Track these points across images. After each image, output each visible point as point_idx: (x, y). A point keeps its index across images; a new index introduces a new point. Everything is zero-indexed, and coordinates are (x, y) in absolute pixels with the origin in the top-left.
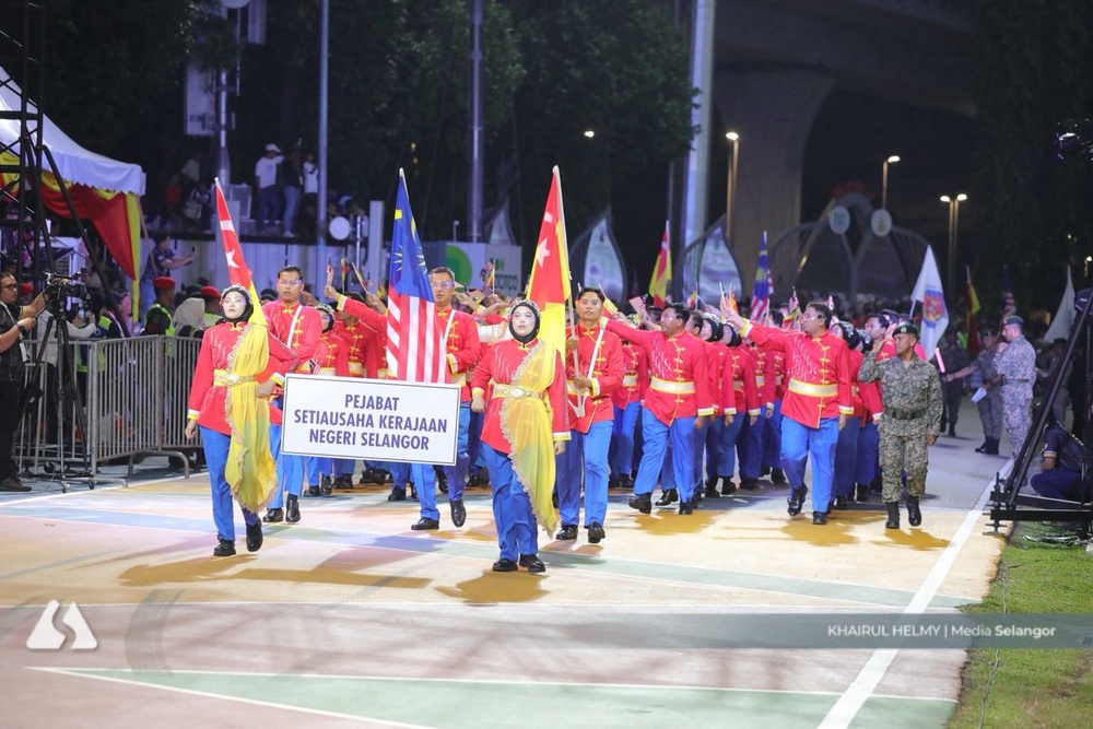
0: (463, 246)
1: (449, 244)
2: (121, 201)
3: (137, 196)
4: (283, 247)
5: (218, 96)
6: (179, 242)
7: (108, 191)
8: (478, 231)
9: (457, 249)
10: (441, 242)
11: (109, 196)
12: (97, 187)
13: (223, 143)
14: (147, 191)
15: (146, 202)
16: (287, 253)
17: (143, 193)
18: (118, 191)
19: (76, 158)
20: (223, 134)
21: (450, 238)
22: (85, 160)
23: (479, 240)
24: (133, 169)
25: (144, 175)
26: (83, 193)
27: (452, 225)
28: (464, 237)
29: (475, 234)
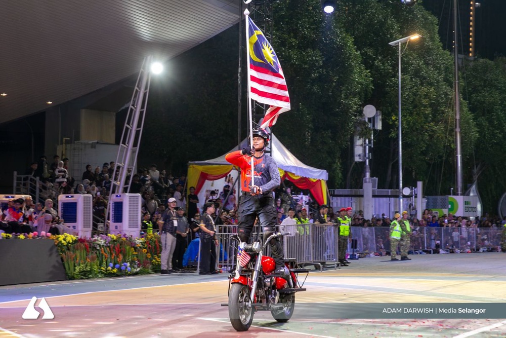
0: (454, 197)
1: (450, 196)
2: (319, 183)
3: (325, 180)
4: (388, 198)
5: (365, 147)
6: (353, 198)
7: (314, 179)
8: (461, 191)
9: (453, 198)
10: (447, 196)
11: (315, 181)
12: (310, 177)
13: (367, 163)
14: (329, 179)
15: (328, 183)
16: (390, 201)
17: (327, 179)
18: (318, 179)
19: (302, 168)
20: (367, 160)
21: (450, 194)
22: (305, 169)
23: (461, 195)
24: (323, 171)
25: (327, 173)
26: (305, 180)
27: (450, 190)
28: (455, 194)
29: (459, 193)
